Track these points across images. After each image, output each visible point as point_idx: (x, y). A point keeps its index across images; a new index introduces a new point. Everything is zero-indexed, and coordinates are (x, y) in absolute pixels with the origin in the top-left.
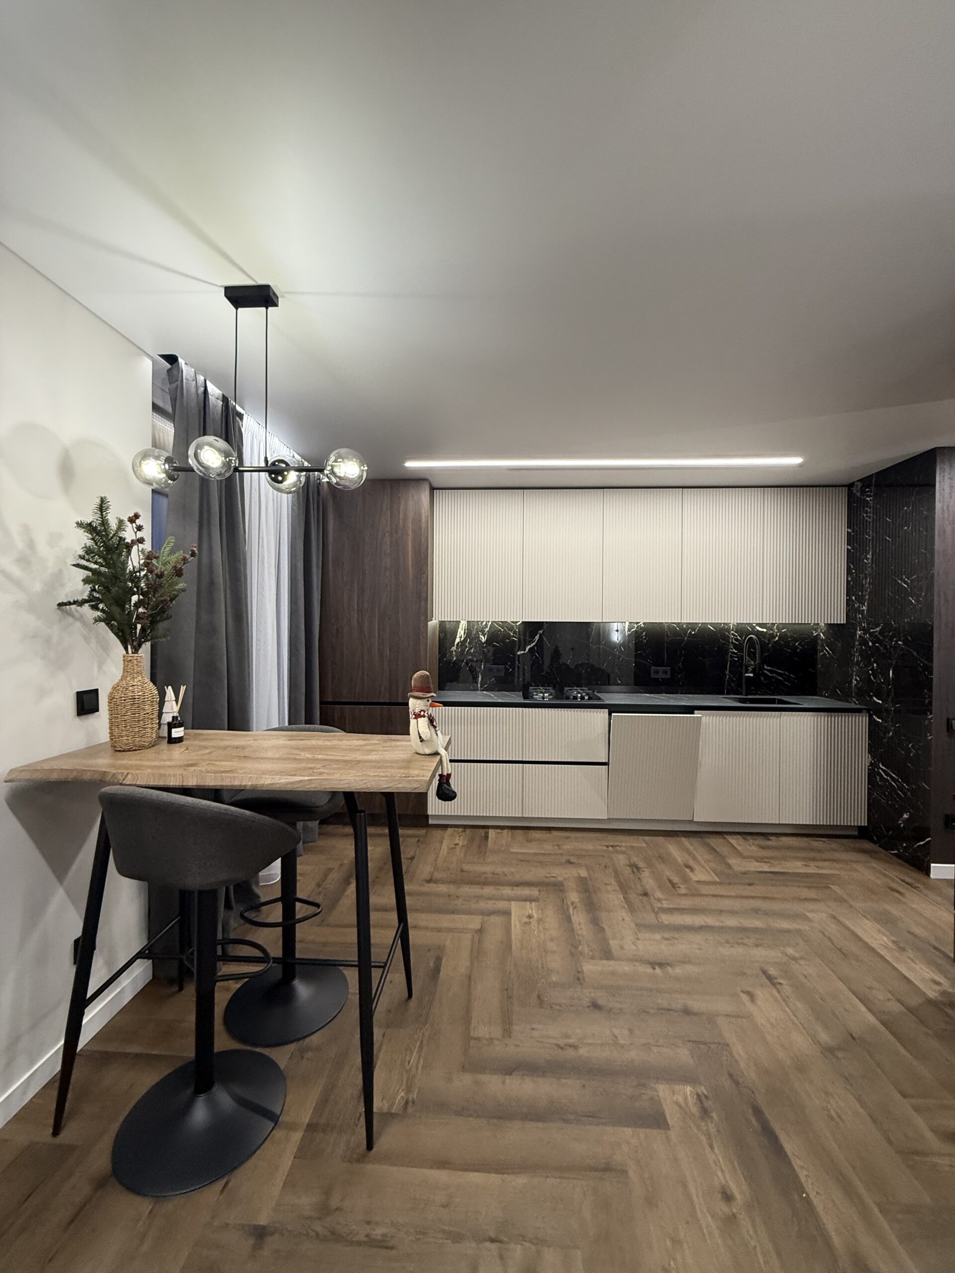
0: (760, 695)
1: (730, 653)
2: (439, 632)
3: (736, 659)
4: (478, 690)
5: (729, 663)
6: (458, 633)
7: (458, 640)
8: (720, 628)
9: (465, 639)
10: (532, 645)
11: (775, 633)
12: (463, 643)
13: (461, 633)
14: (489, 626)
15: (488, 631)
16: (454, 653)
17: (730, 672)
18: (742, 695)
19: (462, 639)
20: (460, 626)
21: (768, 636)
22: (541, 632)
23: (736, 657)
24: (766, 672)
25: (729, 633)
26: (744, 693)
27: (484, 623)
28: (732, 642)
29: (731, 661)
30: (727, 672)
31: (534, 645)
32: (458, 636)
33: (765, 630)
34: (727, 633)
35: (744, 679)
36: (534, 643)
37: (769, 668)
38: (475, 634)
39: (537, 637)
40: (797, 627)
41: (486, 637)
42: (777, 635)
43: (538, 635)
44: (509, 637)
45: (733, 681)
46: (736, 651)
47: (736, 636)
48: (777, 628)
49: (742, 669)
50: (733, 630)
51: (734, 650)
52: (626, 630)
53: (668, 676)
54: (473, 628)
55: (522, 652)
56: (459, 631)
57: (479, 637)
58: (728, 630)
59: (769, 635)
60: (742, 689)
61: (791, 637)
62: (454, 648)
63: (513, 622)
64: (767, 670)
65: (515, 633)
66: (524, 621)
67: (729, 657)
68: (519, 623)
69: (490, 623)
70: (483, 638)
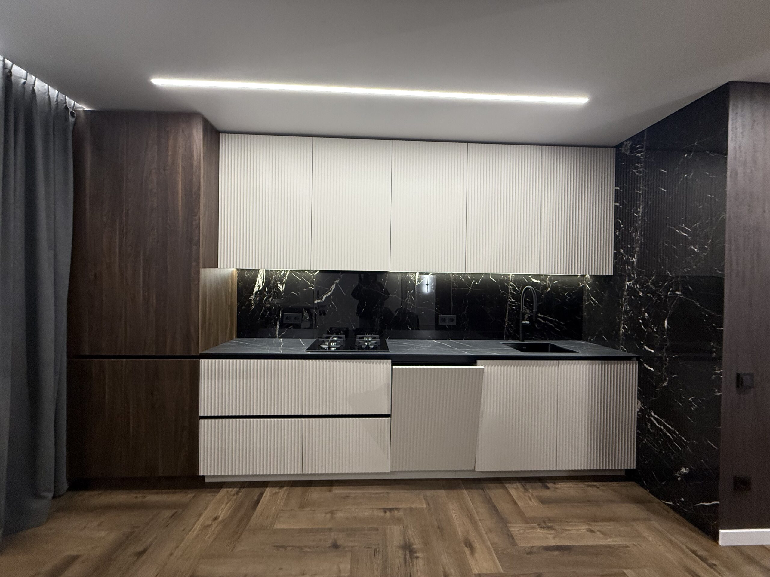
0: (534, 340)
1: (509, 302)
2: (238, 281)
3: (514, 308)
4: (275, 337)
5: (508, 311)
6: (257, 282)
7: (256, 289)
8: (500, 279)
9: (264, 288)
10: (329, 294)
11: (547, 285)
12: (261, 292)
13: (260, 282)
14: (287, 276)
15: (286, 281)
16: (253, 302)
17: (508, 320)
18: (520, 341)
19: (261, 288)
20: (259, 276)
21: (541, 287)
22: (337, 281)
23: (513, 306)
24: (539, 319)
25: (508, 284)
26: (521, 337)
27: (283, 272)
28: (511, 292)
29: (509, 310)
30: (506, 319)
31: (331, 295)
32: (257, 285)
33: (539, 282)
34: (506, 284)
35: (521, 325)
36: (331, 292)
37: (542, 316)
38: (274, 284)
39: (333, 287)
40: (567, 279)
41: (284, 286)
42: (549, 286)
43: (335, 285)
44: (307, 286)
45: (511, 327)
46: (514, 301)
47: (514, 287)
48: (550, 280)
49: (519, 316)
50: (511, 282)
51: (512, 300)
52: (417, 280)
53: (454, 323)
54: (272, 277)
55: (320, 301)
56: (257, 280)
57: (277, 286)
58: (507, 281)
59: (542, 285)
60: (519, 334)
61: (561, 288)
62: (253, 297)
63: (310, 272)
64: (540, 317)
65: (312, 282)
66: (321, 269)
67: (508, 306)
68: (316, 273)
69: (288, 273)
70: (281, 287)
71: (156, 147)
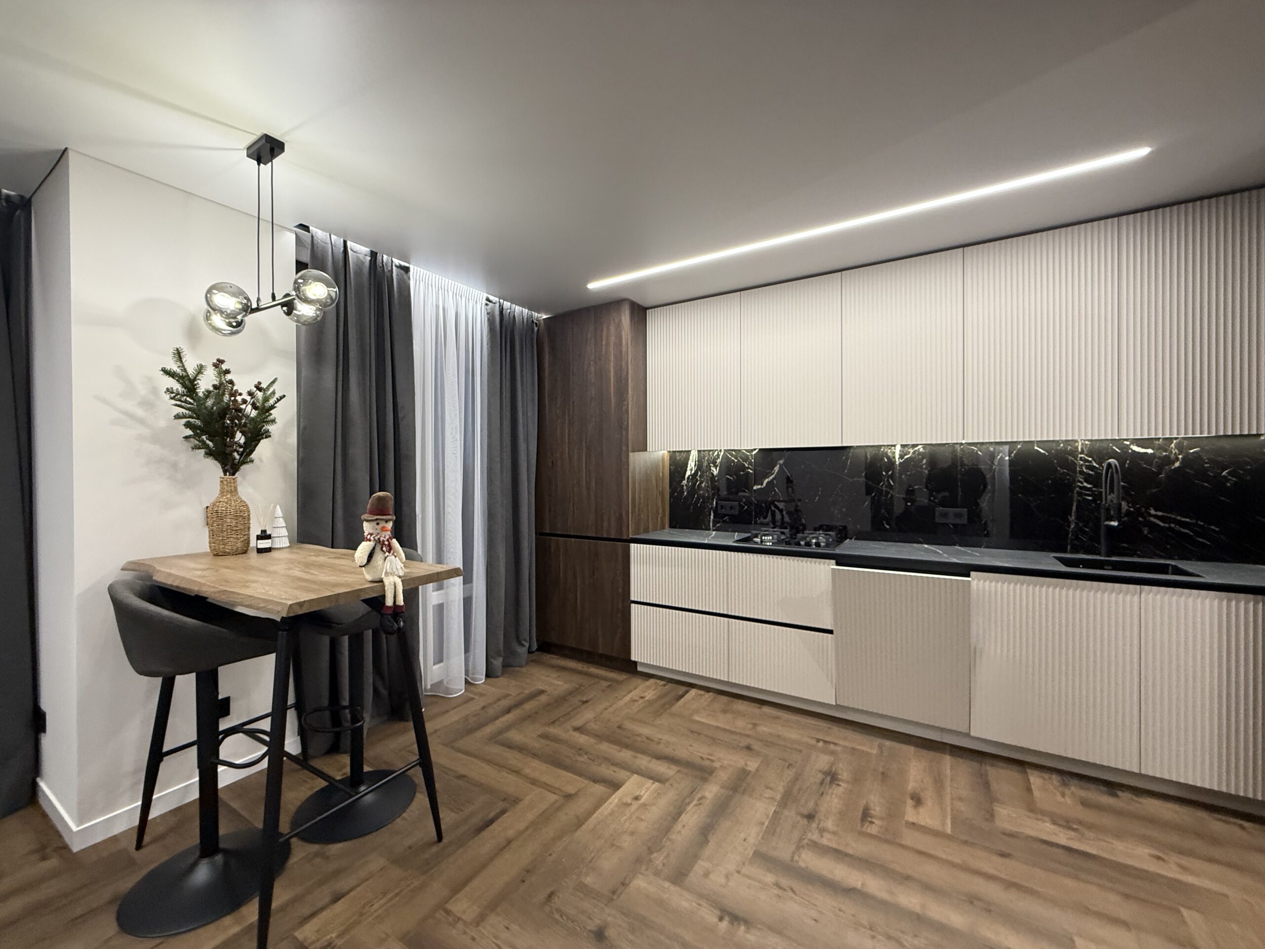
0: (1139, 556)
1: (1078, 489)
2: (670, 464)
3: (1090, 498)
4: (709, 529)
5: (1075, 504)
6: (689, 466)
7: (688, 473)
8: (1056, 450)
9: (696, 472)
10: (771, 478)
11: (1173, 456)
12: (694, 476)
13: (692, 465)
14: (721, 457)
15: (720, 462)
16: (685, 488)
17: (1077, 518)
19: (693, 472)
20: (691, 458)
21: (1156, 460)
22: (781, 462)
23: (1089, 495)
24: (1152, 519)
25: (1076, 457)
26: (1103, 550)
27: (716, 453)
28: (1082, 472)
29: (1079, 501)
30: (1072, 518)
31: (773, 479)
32: (689, 468)
33: (1150, 451)
34: (1070, 458)
35: (1103, 531)
36: (773, 476)
37: (1160, 514)
38: (707, 467)
39: (777, 469)
40: (1226, 444)
41: (718, 469)
42: (1177, 459)
43: (778, 466)
44: (744, 468)
45: (1084, 532)
46: (1089, 486)
47: (1090, 462)
48: (1179, 447)
49: (1099, 513)
50: (1082, 452)
51: (1085, 484)
52: (897, 456)
53: (965, 521)
54: (704, 458)
55: (759, 487)
56: (689, 463)
57: (710, 469)
58: (1074, 453)
59: (1159, 458)
60: (1099, 543)
61: (1211, 461)
62: (685, 482)
63: (747, 451)
64: (1156, 516)
65: (750, 463)
66: (761, 447)
67: (1075, 495)
68: (754, 452)
69: (722, 453)
70: (714, 470)
71: (593, 340)
